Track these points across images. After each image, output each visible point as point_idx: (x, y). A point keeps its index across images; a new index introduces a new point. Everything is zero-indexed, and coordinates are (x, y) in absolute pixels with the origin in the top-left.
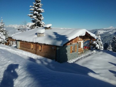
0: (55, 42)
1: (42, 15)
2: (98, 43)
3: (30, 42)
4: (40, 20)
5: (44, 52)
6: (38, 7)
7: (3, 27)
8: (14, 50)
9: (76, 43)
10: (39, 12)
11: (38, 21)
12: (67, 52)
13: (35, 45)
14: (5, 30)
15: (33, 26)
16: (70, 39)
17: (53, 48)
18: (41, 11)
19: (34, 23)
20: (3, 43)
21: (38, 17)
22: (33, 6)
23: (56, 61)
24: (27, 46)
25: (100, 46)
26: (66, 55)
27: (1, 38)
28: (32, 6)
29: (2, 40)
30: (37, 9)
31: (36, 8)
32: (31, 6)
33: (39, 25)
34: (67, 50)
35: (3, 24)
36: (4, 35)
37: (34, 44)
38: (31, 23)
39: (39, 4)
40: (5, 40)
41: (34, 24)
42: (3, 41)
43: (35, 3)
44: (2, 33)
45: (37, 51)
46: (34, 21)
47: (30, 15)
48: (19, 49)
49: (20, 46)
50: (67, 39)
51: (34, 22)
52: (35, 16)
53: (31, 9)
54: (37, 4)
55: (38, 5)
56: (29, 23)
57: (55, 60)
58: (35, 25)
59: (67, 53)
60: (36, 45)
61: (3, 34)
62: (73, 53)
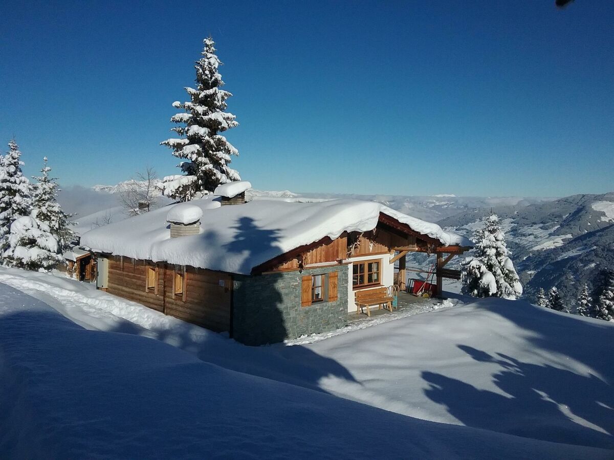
0: (220, 259)
1: (224, 139)
2: (490, 267)
3: (140, 262)
4: (216, 163)
5: (191, 302)
6: (205, 108)
7: (48, 200)
8: (80, 295)
9: (336, 263)
10: (214, 127)
11: (203, 168)
12: (281, 301)
13: (162, 271)
14: (56, 209)
15: (186, 188)
16: (287, 245)
17: (222, 283)
18: (220, 123)
19: (193, 178)
20: (49, 268)
21: (206, 149)
22: (188, 104)
23: (231, 337)
24: (134, 277)
25: (502, 281)
26: (279, 313)
27: (39, 247)
28: (183, 102)
29: (43, 254)
30: (205, 114)
31: (200, 109)
32: (177, 103)
33: (210, 183)
34: (283, 291)
35: (51, 185)
36: (53, 231)
37: (157, 269)
38: (177, 177)
39: (211, 91)
40: (54, 255)
41: (189, 179)
42: (48, 258)
43: (193, 91)
44: (45, 225)
45: (167, 299)
46: (190, 169)
47: (172, 141)
48: (107, 290)
49: (111, 280)
50: (274, 244)
51: (190, 174)
52: (196, 147)
53: (178, 116)
54: (202, 94)
55: (206, 96)
56: (172, 177)
57: (227, 334)
58: (196, 187)
59: (280, 306)
60: (165, 274)
61: (48, 229)
62: (317, 306)
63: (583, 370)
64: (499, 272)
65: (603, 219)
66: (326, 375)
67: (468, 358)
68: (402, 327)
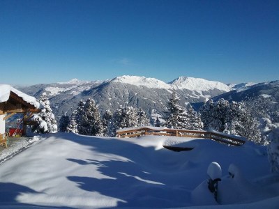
2: (44, 118)
25: (50, 124)
63: (124, 159)
64: (49, 120)
65: (50, 94)
66: (19, 194)
67: (77, 165)
68: (31, 155)
